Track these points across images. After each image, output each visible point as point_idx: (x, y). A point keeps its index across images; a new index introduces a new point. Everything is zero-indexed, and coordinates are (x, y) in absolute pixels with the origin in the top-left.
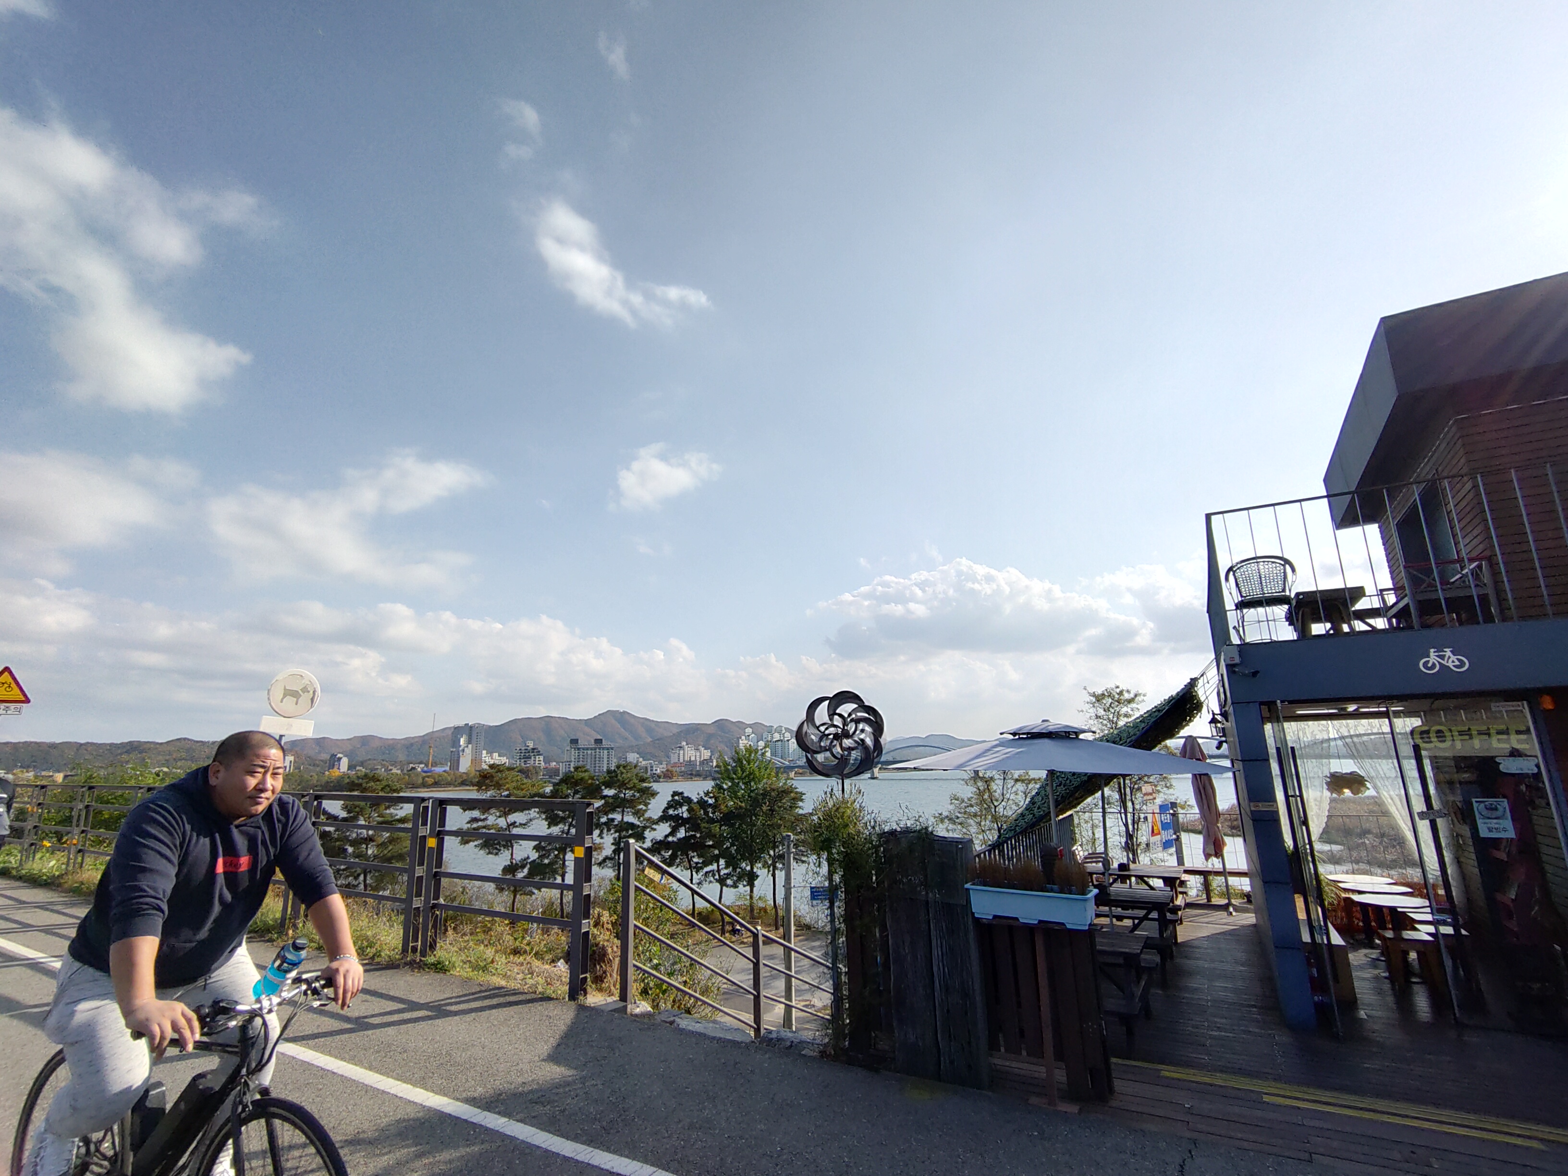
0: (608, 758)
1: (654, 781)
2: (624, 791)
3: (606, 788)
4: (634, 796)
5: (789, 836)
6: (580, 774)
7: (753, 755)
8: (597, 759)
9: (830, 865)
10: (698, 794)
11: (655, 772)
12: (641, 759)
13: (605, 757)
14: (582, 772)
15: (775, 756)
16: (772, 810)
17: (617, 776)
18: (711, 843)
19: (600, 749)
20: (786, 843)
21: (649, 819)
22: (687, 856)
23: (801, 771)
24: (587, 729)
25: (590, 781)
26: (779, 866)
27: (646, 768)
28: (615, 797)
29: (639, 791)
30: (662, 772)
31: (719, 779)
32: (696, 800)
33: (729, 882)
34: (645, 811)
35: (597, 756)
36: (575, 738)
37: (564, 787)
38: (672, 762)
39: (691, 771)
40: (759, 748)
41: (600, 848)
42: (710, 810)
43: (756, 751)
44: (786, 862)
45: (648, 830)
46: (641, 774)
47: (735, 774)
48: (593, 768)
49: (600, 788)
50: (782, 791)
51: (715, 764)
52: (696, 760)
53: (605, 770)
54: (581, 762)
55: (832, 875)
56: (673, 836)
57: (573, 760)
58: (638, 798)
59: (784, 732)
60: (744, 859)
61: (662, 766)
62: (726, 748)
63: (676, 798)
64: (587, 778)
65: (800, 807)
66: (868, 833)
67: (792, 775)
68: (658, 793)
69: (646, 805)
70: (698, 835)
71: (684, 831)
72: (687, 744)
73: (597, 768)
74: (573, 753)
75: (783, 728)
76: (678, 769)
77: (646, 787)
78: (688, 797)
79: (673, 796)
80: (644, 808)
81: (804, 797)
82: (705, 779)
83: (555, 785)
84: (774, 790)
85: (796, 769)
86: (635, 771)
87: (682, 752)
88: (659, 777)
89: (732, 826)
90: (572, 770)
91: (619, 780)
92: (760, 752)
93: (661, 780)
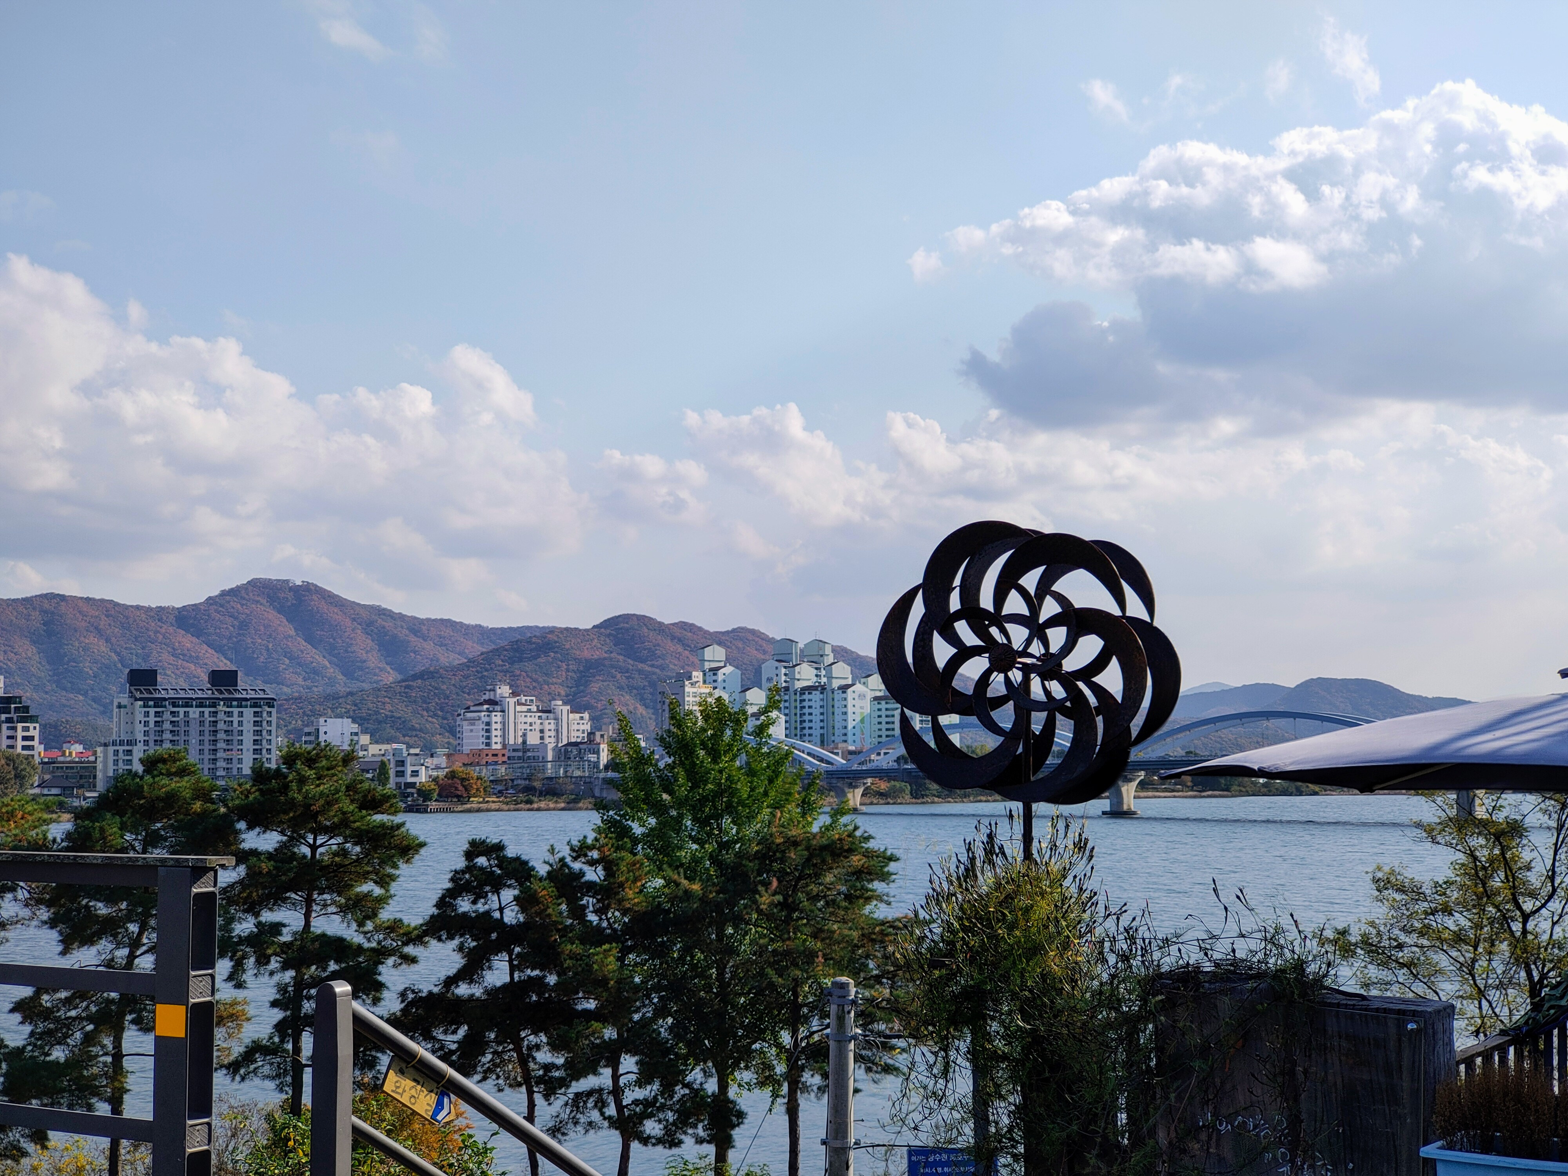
0: (258, 733)
1: (410, 809)
2: (310, 838)
3: (250, 827)
4: (344, 853)
5: (843, 986)
6: (165, 781)
7: (728, 732)
8: (221, 736)
9: (980, 1072)
10: (552, 850)
11: (410, 780)
12: (365, 739)
13: (248, 728)
14: (169, 774)
15: (802, 737)
16: (789, 906)
17: (286, 788)
18: (591, 1005)
19: (228, 702)
20: (833, 1009)
21: (394, 926)
22: (518, 1042)
23: (883, 786)
24: (187, 641)
25: (197, 806)
26: (812, 1079)
27: (383, 765)
28: (282, 855)
29: (359, 837)
30: (435, 780)
31: (616, 805)
32: (543, 870)
33: (652, 1127)
34: (381, 901)
35: (221, 726)
36: (144, 666)
37: (111, 825)
38: (466, 749)
39: (529, 778)
40: (751, 710)
41: (233, 1017)
42: (589, 901)
43: (737, 719)
44: (830, 1068)
45: (390, 961)
46: (366, 785)
47: (671, 793)
48: (207, 766)
49: (232, 824)
50: (823, 848)
51: (604, 757)
52: (543, 746)
53: (247, 771)
54: (167, 745)
55: (986, 1105)
56: (471, 981)
57: (140, 737)
58: (358, 861)
59: (830, 659)
60: (699, 1055)
61: (436, 761)
62: (641, 710)
63: (482, 861)
64: (187, 794)
65: (880, 898)
66: (1105, 977)
67: (855, 797)
68: (422, 845)
69: (384, 881)
70: (552, 979)
71: (505, 966)
72: (514, 694)
73: (221, 764)
74: (139, 716)
75: (828, 650)
76: (485, 772)
77: (382, 825)
78: (518, 859)
79: (470, 855)
80: (378, 891)
81: (892, 867)
82: (573, 804)
83: (79, 815)
84: (795, 844)
85: (869, 781)
86: (346, 776)
87: (497, 718)
88: (425, 794)
89: (661, 952)
90: (138, 768)
91: (292, 803)
92: (751, 724)
93: (433, 805)
